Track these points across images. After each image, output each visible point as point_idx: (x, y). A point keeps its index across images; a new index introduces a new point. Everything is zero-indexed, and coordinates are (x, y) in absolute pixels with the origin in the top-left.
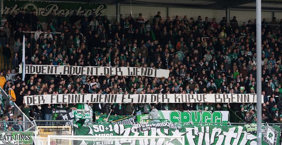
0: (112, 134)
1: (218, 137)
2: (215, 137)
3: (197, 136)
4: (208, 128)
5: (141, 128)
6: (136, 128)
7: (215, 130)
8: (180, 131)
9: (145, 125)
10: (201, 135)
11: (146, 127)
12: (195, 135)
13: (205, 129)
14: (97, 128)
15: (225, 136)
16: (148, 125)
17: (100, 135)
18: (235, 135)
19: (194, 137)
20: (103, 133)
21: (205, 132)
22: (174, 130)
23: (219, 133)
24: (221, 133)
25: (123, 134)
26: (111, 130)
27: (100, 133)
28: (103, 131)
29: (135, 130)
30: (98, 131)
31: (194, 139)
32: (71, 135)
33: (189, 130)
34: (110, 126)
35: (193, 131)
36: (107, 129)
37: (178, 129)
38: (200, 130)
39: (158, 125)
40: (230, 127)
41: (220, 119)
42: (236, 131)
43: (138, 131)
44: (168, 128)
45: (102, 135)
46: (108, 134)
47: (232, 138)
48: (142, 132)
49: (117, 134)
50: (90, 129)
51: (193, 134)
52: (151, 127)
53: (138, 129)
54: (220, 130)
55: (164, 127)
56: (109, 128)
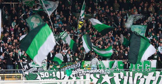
0: (55, 79)
1: (140, 80)
2: (137, 80)
3: (123, 79)
4: (131, 73)
5: (78, 74)
6: (74, 74)
7: (137, 75)
8: (109, 76)
9: (81, 71)
10: (126, 78)
11: (82, 73)
12: (121, 79)
13: (129, 74)
14: (43, 75)
15: (145, 79)
16: (84, 72)
17: (45, 79)
18: (153, 78)
19: (120, 80)
20: (47, 78)
21: (129, 76)
22: (104, 75)
23: (140, 77)
24: (142, 77)
25: (63, 79)
26: (54, 76)
27: (45, 78)
28: (48, 76)
29: (73, 76)
30: (44, 77)
31: (120, 81)
32: (23, 80)
33: (116, 75)
34: (54, 73)
35: (119, 75)
36: (51, 75)
37: (107, 74)
38: (125, 75)
39: (92, 71)
40: (149, 72)
41: (150, 66)
42: (154, 75)
43: (76, 76)
44: (100, 73)
45: (47, 79)
46: (52, 79)
47: (151, 80)
48: (79, 77)
49: (59, 79)
50: (37, 75)
51: (119, 78)
52: (85, 73)
53: (76, 75)
54: (141, 75)
55: (96, 73)
56: (53, 75)
